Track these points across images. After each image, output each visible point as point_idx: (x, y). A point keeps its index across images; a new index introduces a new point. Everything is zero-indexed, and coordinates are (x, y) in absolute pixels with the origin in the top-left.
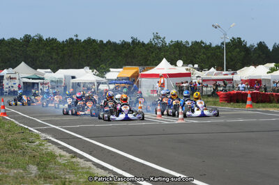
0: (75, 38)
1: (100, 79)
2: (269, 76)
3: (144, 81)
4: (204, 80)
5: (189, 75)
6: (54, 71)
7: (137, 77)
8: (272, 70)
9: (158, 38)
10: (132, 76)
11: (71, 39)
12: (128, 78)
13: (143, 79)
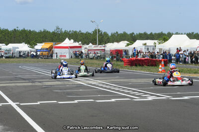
0: (17, 29)
1: (31, 49)
2: (127, 48)
3: (56, 50)
4: (89, 50)
5: (80, 47)
6: (7, 45)
7: (52, 48)
8: (128, 45)
9: (58, 29)
10: (49, 48)
11: (15, 30)
12: (47, 49)
13: (55, 49)
